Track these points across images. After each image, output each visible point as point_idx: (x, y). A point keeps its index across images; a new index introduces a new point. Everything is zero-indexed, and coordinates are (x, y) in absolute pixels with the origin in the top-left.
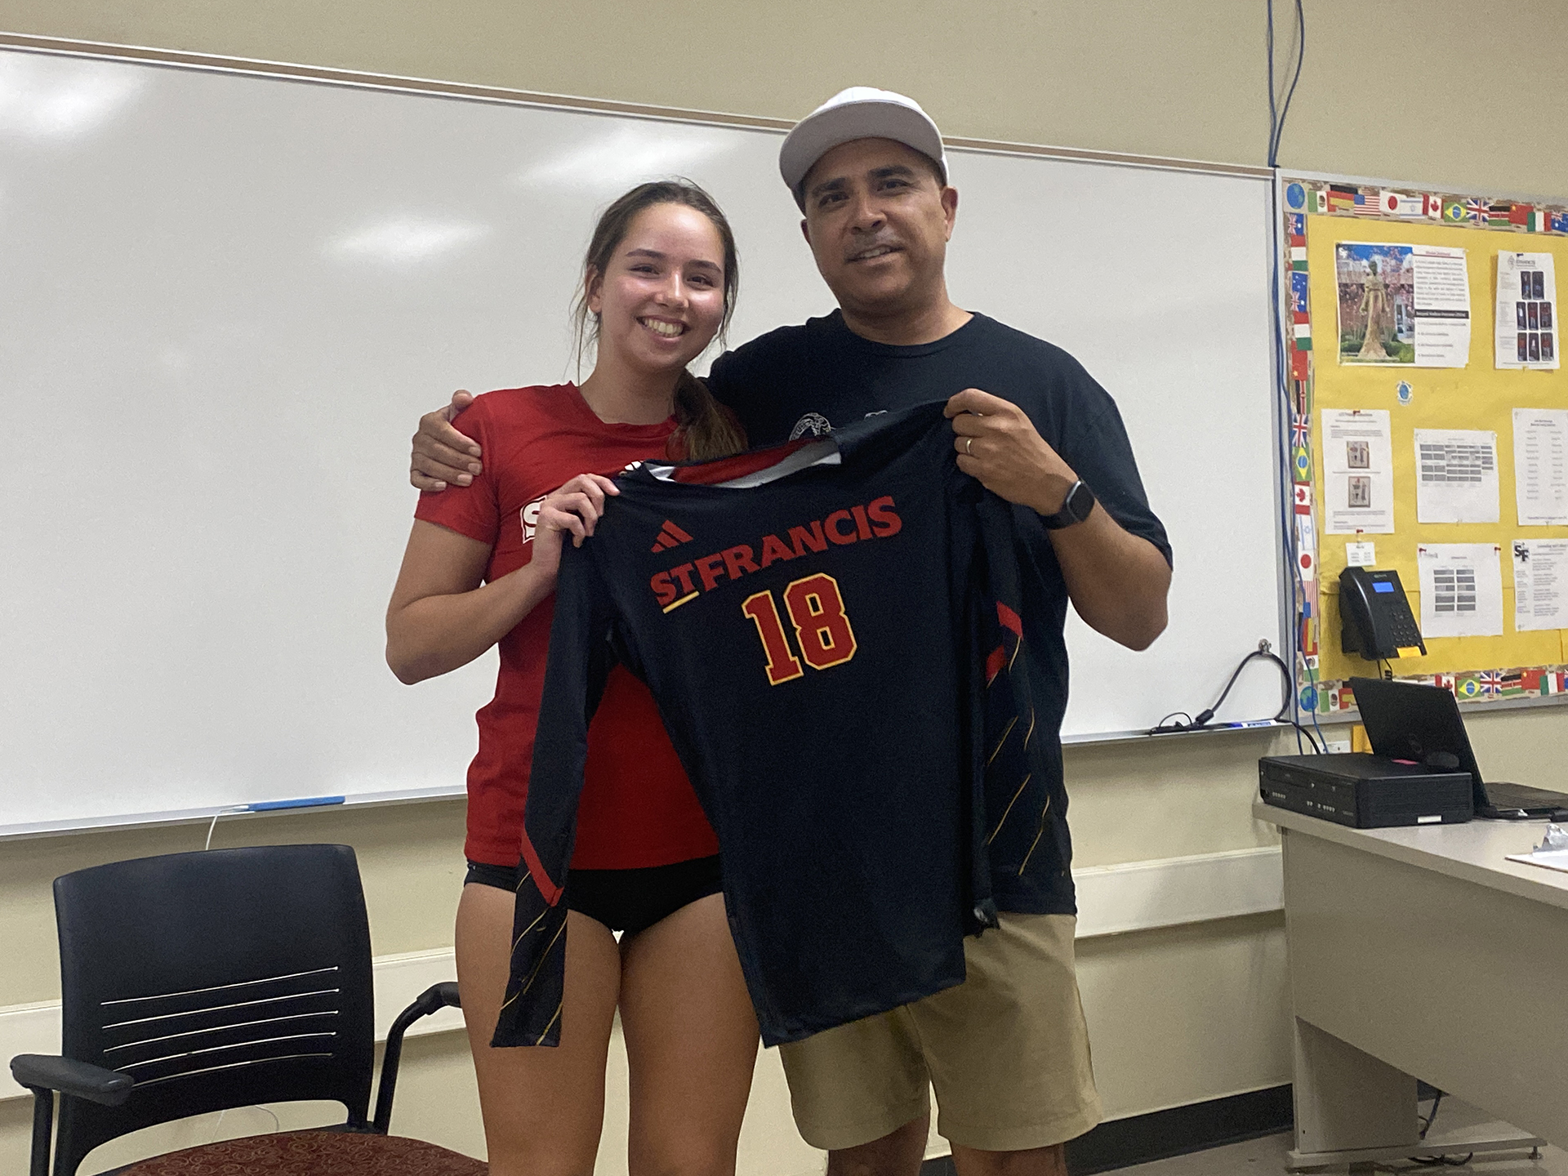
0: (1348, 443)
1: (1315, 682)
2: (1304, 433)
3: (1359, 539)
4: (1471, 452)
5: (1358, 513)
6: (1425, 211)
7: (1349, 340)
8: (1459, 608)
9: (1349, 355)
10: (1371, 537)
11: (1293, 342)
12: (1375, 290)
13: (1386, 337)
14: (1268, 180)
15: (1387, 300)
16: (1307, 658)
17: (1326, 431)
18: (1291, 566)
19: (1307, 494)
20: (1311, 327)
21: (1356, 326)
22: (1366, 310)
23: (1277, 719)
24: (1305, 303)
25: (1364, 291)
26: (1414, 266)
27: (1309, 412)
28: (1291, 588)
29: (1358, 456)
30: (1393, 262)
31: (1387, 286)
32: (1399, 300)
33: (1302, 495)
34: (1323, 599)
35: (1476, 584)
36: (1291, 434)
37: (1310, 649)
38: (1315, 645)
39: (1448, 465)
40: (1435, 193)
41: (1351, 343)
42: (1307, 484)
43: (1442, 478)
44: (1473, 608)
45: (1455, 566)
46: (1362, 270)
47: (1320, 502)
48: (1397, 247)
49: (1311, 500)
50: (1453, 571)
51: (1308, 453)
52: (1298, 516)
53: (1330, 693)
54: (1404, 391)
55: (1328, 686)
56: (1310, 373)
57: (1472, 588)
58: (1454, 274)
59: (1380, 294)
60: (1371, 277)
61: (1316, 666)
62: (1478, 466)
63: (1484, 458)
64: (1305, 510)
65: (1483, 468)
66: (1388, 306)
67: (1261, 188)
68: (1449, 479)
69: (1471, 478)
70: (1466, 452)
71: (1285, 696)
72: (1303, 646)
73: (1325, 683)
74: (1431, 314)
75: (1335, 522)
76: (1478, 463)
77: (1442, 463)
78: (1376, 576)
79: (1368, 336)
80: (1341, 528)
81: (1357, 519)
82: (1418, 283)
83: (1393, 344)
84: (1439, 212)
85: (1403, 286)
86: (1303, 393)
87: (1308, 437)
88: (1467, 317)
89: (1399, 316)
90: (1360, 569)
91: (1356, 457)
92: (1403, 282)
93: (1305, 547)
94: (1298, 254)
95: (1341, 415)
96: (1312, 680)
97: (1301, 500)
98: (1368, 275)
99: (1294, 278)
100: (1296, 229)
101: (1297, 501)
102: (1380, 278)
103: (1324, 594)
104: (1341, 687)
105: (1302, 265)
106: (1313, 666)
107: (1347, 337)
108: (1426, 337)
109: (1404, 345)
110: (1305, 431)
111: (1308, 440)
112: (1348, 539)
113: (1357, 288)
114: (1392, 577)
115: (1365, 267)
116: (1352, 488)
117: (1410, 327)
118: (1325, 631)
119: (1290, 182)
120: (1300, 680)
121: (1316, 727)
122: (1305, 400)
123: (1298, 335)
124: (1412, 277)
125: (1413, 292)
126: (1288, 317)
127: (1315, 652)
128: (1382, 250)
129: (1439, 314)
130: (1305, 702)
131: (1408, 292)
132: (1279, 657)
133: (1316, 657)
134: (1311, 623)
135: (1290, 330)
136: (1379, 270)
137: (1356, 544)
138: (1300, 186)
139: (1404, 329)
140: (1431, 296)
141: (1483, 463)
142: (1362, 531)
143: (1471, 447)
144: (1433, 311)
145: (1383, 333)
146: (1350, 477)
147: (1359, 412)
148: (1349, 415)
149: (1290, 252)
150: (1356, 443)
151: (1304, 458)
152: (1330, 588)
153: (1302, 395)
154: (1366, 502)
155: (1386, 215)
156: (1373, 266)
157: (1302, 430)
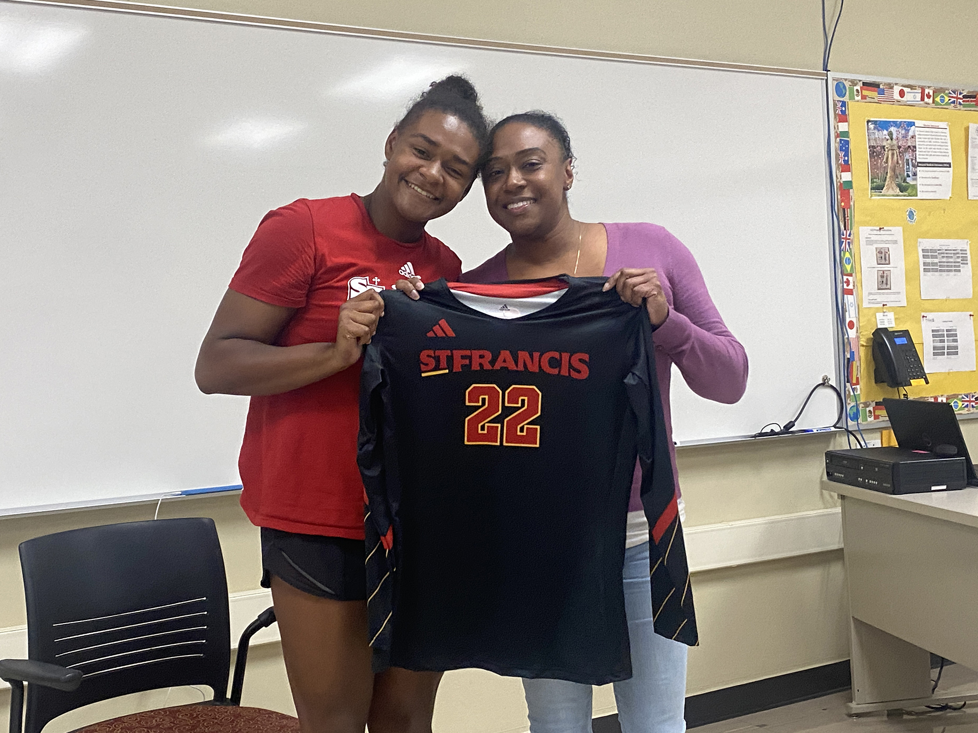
0: (876, 248)
1: (858, 402)
2: (848, 242)
3: (885, 311)
4: (954, 253)
5: (883, 294)
6: (922, 99)
7: (876, 182)
8: (948, 354)
9: (875, 192)
10: (893, 309)
11: (841, 184)
12: (892, 150)
13: (899, 180)
14: (823, 79)
15: (900, 156)
16: (853, 387)
17: (863, 241)
18: (842, 329)
19: (851, 282)
20: (852, 173)
21: (880, 173)
22: (887, 162)
23: (835, 426)
24: (848, 157)
25: (885, 150)
26: (917, 133)
27: (851, 229)
28: (843, 343)
29: (883, 257)
30: (903, 132)
31: (899, 147)
32: (908, 156)
33: (848, 282)
34: (862, 349)
35: (958, 338)
36: (841, 243)
37: (854, 381)
38: (857, 379)
39: (940, 262)
40: (929, 87)
41: (878, 184)
42: (851, 275)
43: (936, 270)
44: (956, 353)
45: (945, 327)
46: (884, 137)
47: (859, 285)
48: (905, 122)
49: (854, 286)
50: (944, 330)
51: (851, 255)
52: (846, 296)
53: (868, 409)
54: (911, 215)
55: (866, 405)
56: (852, 203)
57: (956, 341)
58: (941, 139)
59: (895, 152)
60: (889, 141)
61: (859, 392)
62: (959, 262)
63: (962, 257)
64: (850, 292)
65: (962, 264)
66: (901, 160)
67: (819, 84)
68: (941, 271)
69: (954, 270)
70: (951, 254)
71: (839, 413)
72: (850, 378)
73: (864, 403)
74: (928, 165)
75: (869, 300)
76: (959, 260)
77: (936, 261)
78: (896, 334)
79: (888, 180)
80: (873, 303)
81: (883, 297)
82: (919, 145)
83: (904, 184)
84: (932, 98)
85: (909, 147)
86: (848, 217)
87: (851, 245)
88: (950, 167)
89: (908, 167)
90: (886, 329)
91: (881, 257)
92: (909, 144)
93: (851, 316)
94: (843, 127)
95: (872, 230)
96: (856, 402)
97: (848, 286)
98: (887, 140)
99: (841, 142)
100: (841, 111)
101: (845, 287)
102: (895, 142)
103: (863, 346)
104: (874, 406)
105: (846, 134)
106: (857, 392)
107: (875, 180)
108: (924, 179)
109: (911, 185)
110: (849, 241)
111: (851, 247)
112: (878, 310)
113: (881, 148)
114: (906, 334)
115: (886, 135)
116: (880, 278)
117: (914, 173)
118: (864, 369)
119: (837, 80)
120: (849, 401)
121: (859, 431)
122: (849, 221)
123: (844, 179)
124: (915, 141)
125: (916, 151)
126: (837, 168)
127: (857, 383)
128: (895, 124)
129: (933, 165)
130: (852, 416)
131: (913, 150)
132: (835, 386)
133: (858, 387)
134: (855, 364)
135: (839, 177)
136: (894, 137)
137: (882, 314)
138: (844, 84)
139: (910, 175)
140: (927, 153)
141: (962, 260)
142: (886, 305)
143: (954, 250)
144: (929, 163)
145: (898, 178)
146: (878, 270)
147: (883, 228)
148: (878, 230)
149: (838, 126)
150: (881, 248)
151: (849, 259)
152: (867, 343)
153: (847, 218)
154: (888, 286)
155: (898, 101)
156: (891, 134)
157: (847, 241)
